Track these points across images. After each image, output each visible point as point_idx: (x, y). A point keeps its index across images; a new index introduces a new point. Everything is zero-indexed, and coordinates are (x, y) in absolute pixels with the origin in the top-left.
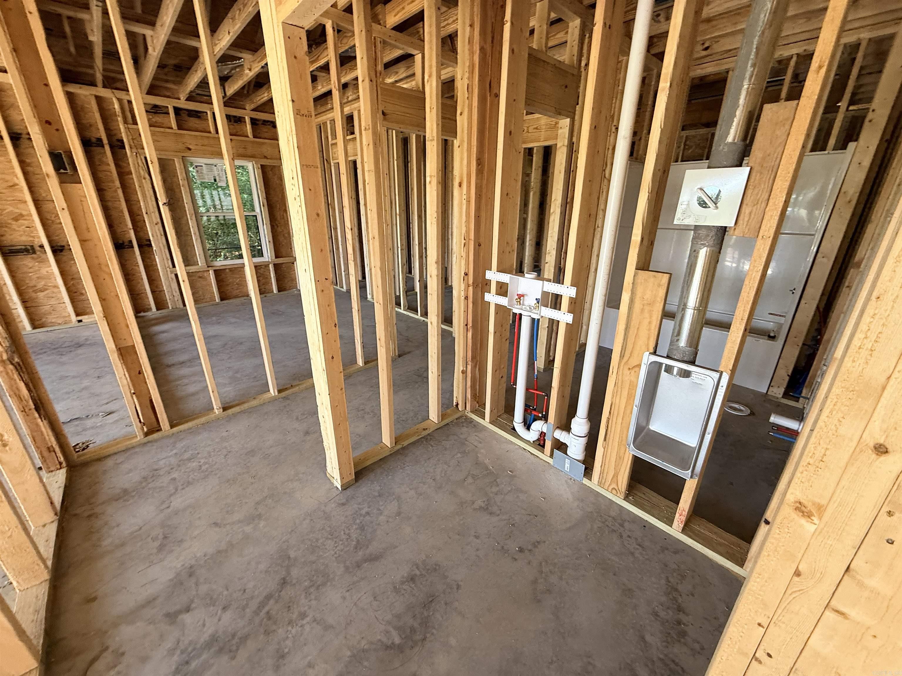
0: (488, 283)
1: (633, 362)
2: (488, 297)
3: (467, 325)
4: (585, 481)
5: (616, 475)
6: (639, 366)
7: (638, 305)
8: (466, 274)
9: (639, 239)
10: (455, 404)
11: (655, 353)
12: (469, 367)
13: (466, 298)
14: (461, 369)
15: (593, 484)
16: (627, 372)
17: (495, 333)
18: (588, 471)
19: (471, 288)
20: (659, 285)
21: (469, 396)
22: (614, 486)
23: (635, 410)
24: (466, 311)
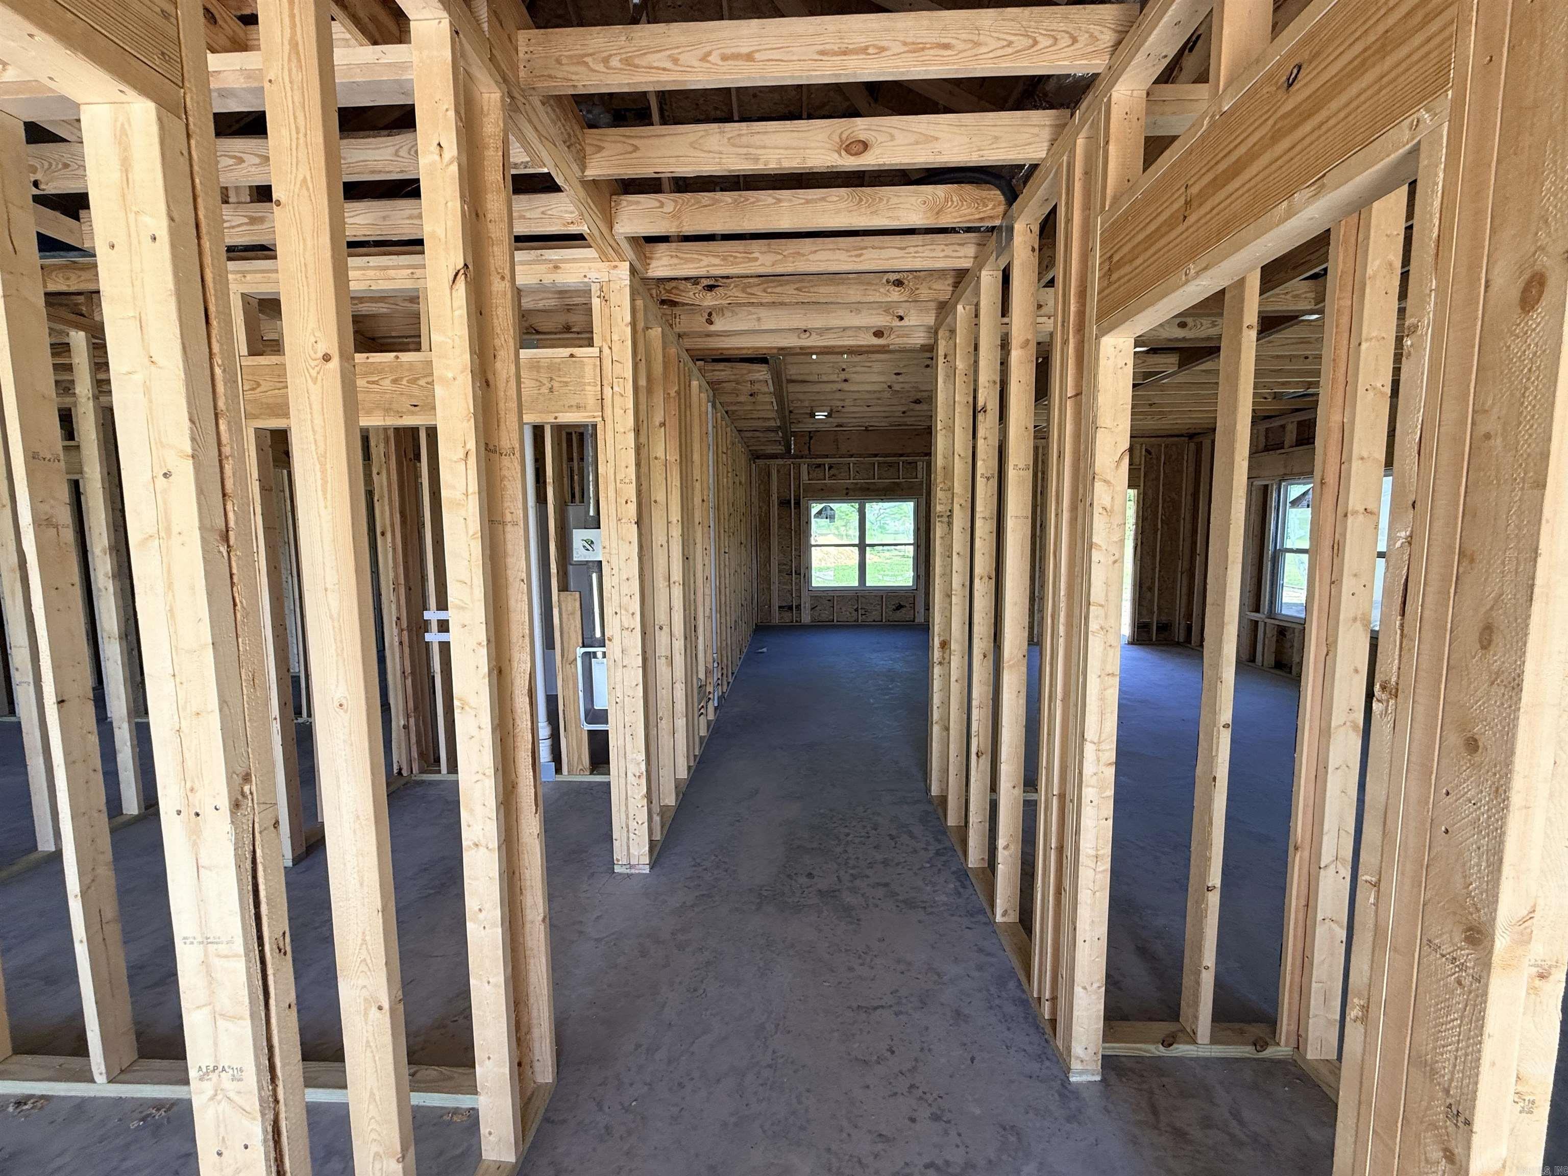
0: (427, 623)
1: (571, 658)
2: (428, 637)
3: (404, 673)
4: (559, 778)
5: (580, 757)
6: (575, 659)
7: (565, 616)
8: (398, 619)
9: (555, 571)
10: (395, 771)
11: (584, 646)
12: (412, 721)
13: (401, 643)
14: (402, 723)
15: (565, 776)
16: (568, 666)
17: (442, 672)
18: (558, 770)
19: (405, 633)
20: (575, 600)
21: (415, 754)
22: (581, 767)
23: (581, 694)
24: (402, 657)
